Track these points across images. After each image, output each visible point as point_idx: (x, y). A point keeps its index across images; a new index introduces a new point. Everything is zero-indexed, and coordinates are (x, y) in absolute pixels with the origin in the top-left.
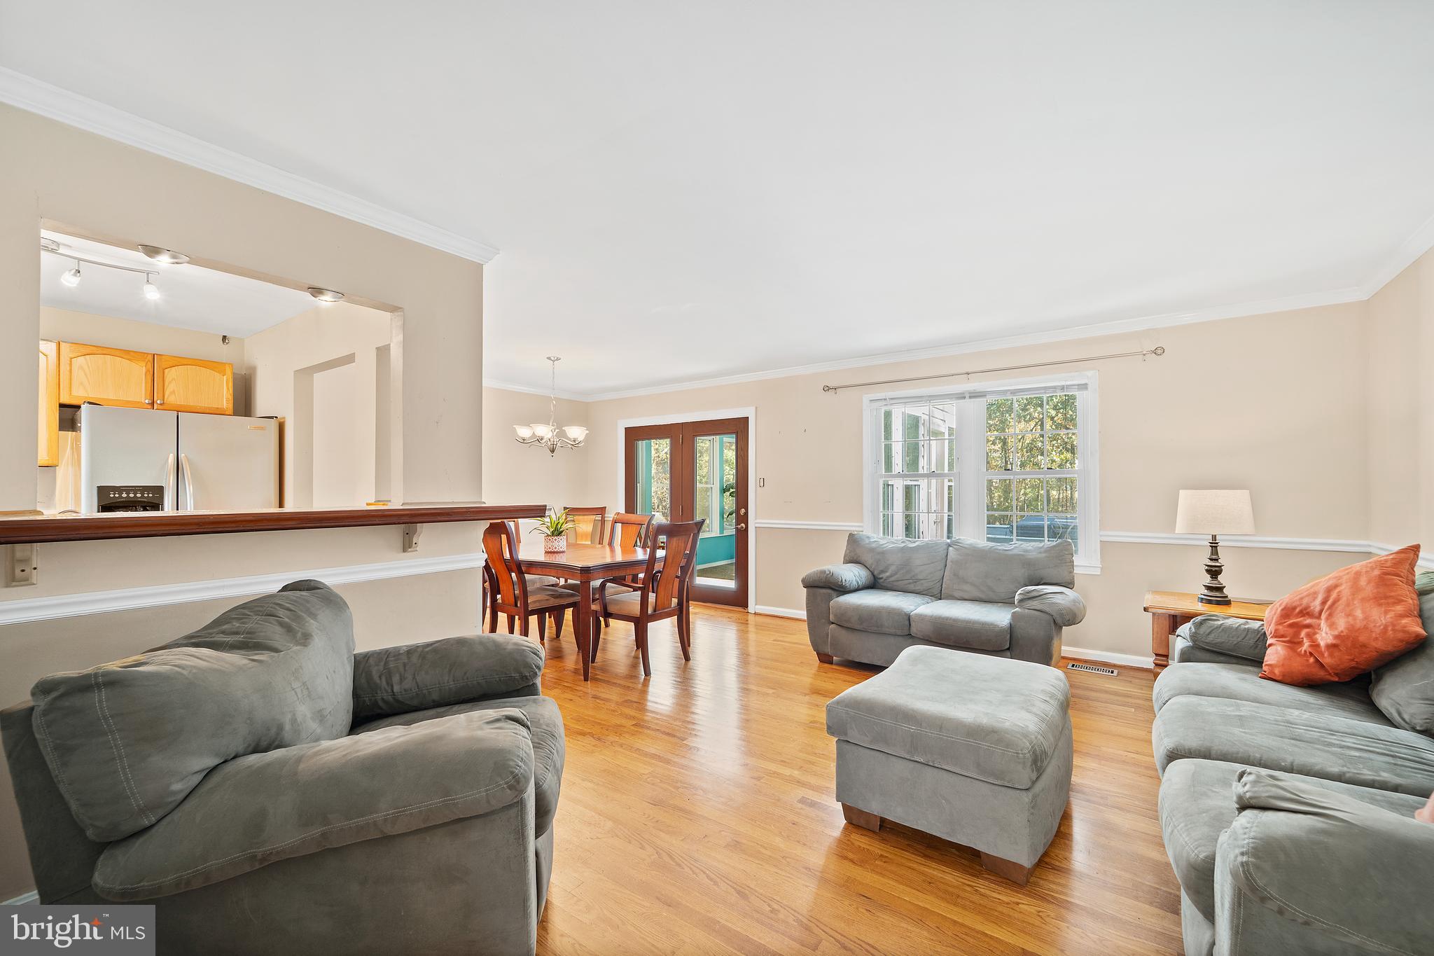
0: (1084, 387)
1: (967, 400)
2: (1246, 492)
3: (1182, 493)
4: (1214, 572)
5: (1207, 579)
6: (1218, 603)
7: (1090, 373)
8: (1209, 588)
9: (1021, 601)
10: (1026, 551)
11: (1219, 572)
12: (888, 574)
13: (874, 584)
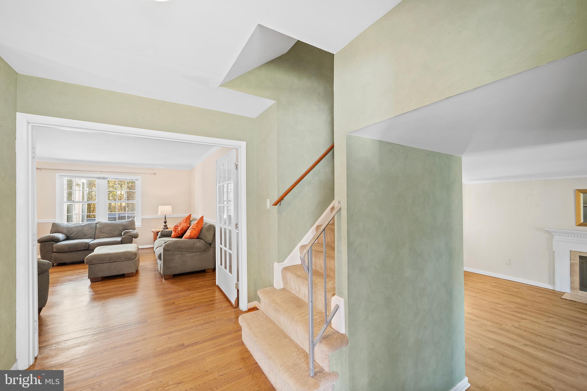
0: (137, 180)
1: (101, 180)
2: (171, 206)
3: (159, 206)
4: (165, 223)
5: (164, 224)
6: (166, 229)
7: (139, 176)
8: (164, 226)
9: (124, 234)
10: (123, 222)
11: (166, 222)
12: (73, 235)
13: (68, 238)
